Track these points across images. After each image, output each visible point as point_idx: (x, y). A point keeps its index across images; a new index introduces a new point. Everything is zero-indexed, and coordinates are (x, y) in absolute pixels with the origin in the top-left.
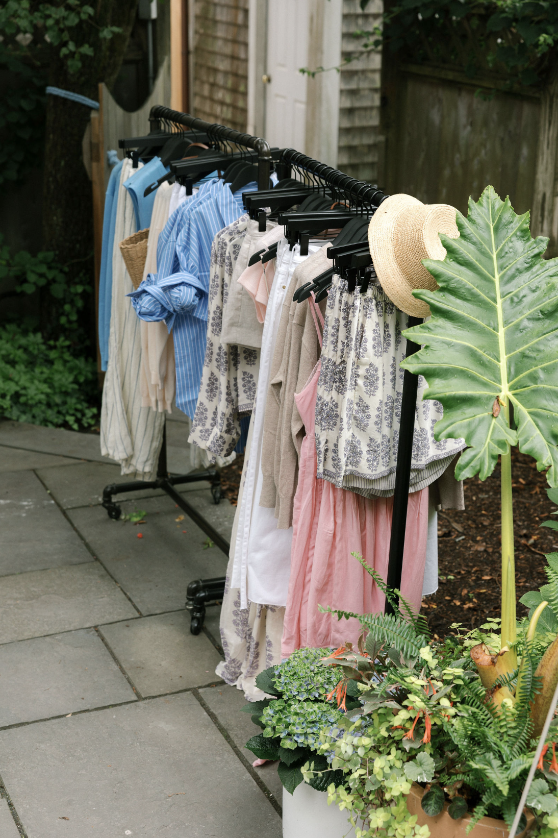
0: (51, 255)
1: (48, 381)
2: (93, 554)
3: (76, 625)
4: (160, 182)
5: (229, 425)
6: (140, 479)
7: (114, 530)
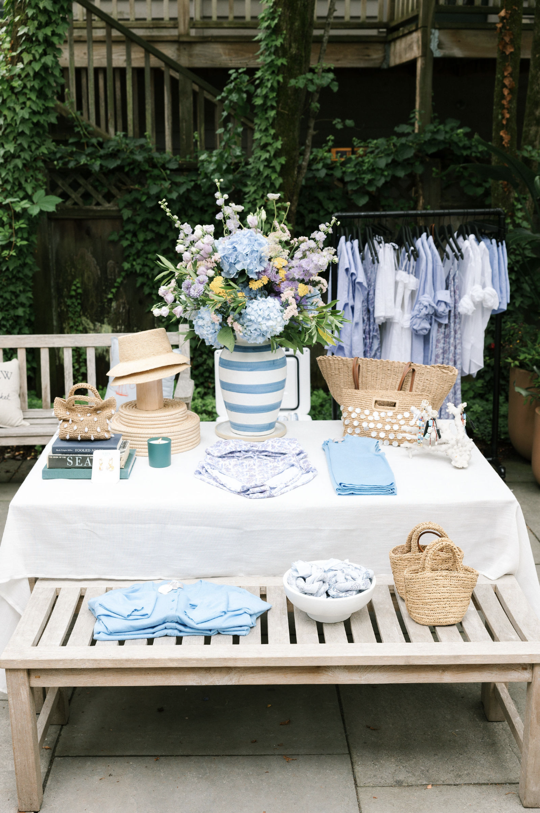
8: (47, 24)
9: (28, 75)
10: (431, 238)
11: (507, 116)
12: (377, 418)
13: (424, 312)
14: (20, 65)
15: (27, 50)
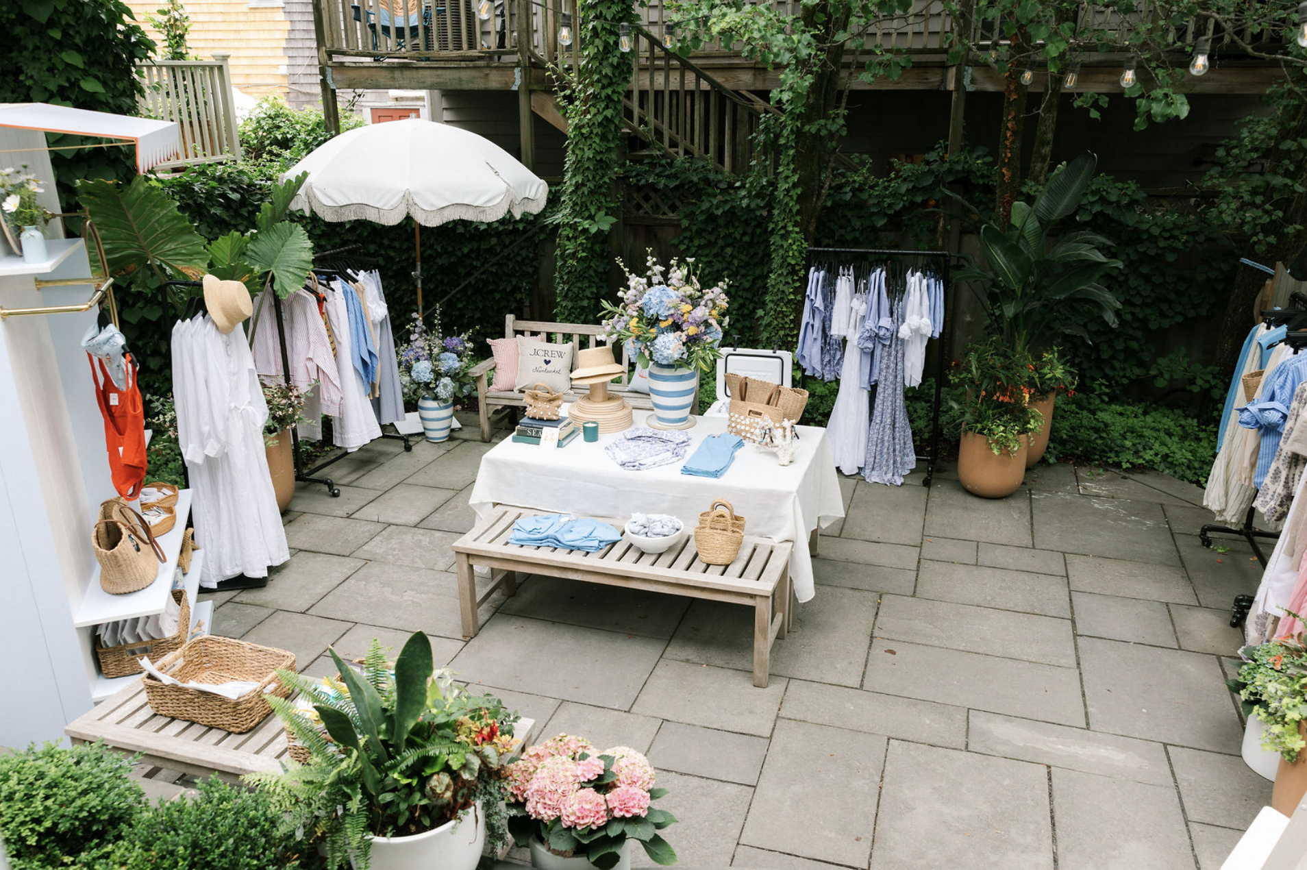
0: (1217, 369)
1: (1193, 452)
2: (1182, 563)
3: (1155, 598)
4: (1281, 342)
5: (1282, 502)
6: (1229, 526)
7: (1203, 553)
8: (609, 85)
9: (594, 124)
10: (884, 274)
11: (1009, 155)
12: (748, 422)
13: (867, 334)
14: (589, 116)
15: (594, 105)
